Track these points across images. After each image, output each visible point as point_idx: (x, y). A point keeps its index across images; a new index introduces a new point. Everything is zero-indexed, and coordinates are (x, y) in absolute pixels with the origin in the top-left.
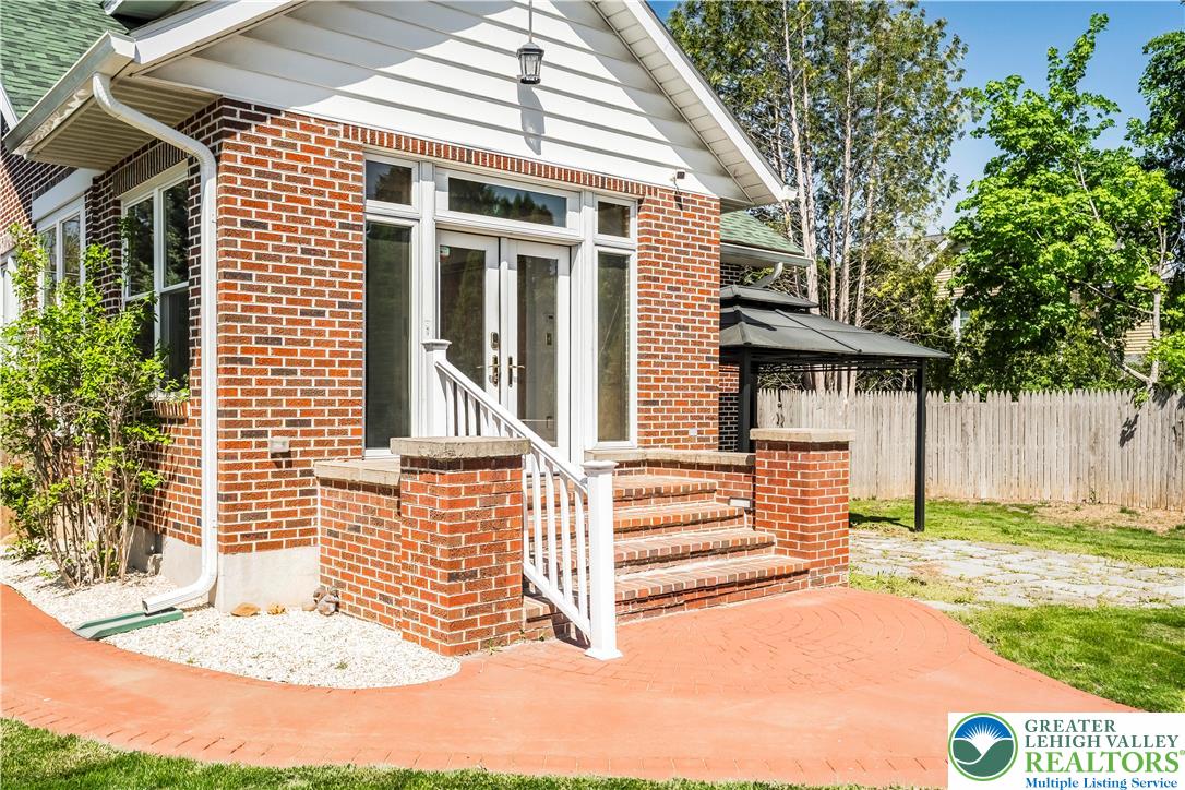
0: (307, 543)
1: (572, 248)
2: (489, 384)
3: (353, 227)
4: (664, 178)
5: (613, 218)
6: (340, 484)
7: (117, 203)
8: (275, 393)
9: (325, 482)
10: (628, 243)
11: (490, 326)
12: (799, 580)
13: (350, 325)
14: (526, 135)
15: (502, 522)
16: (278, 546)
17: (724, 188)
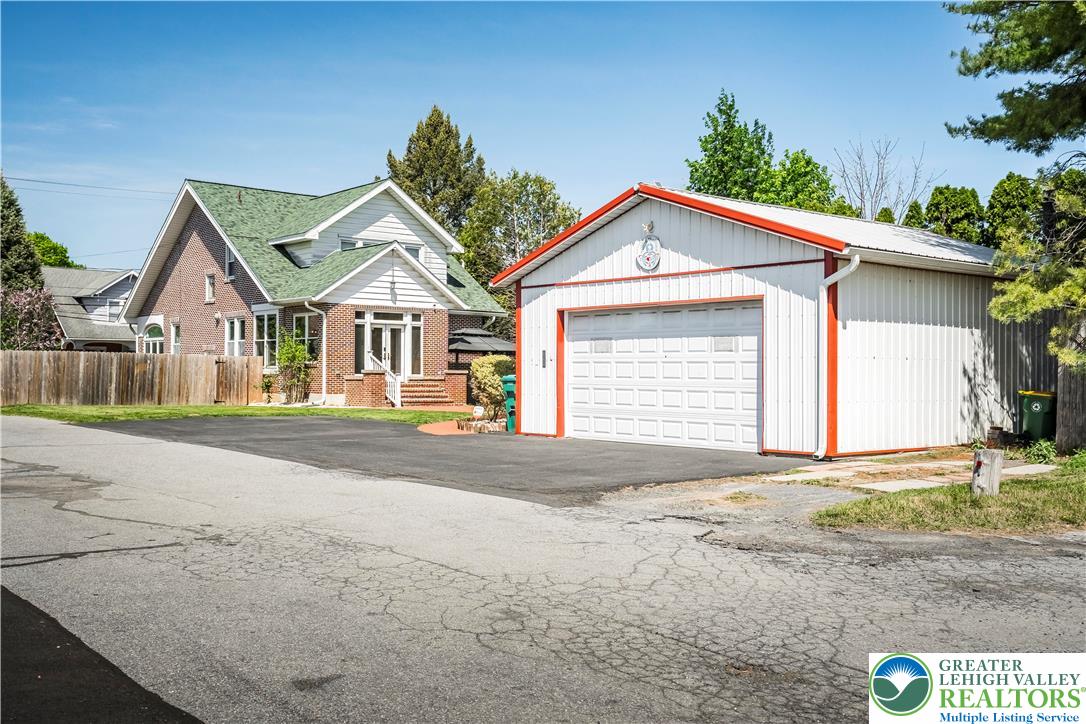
0: (343, 393)
1: (405, 326)
2: (383, 360)
3: (352, 326)
4: (430, 306)
5: (416, 317)
6: (350, 380)
7: (293, 315)
8: (337, 362)
9: (347, 380)
10: (420, 324)
11: (383, 346)
14: (392, 300)
15: (381, 385)
16: (338, 393)
17: (450, 306)
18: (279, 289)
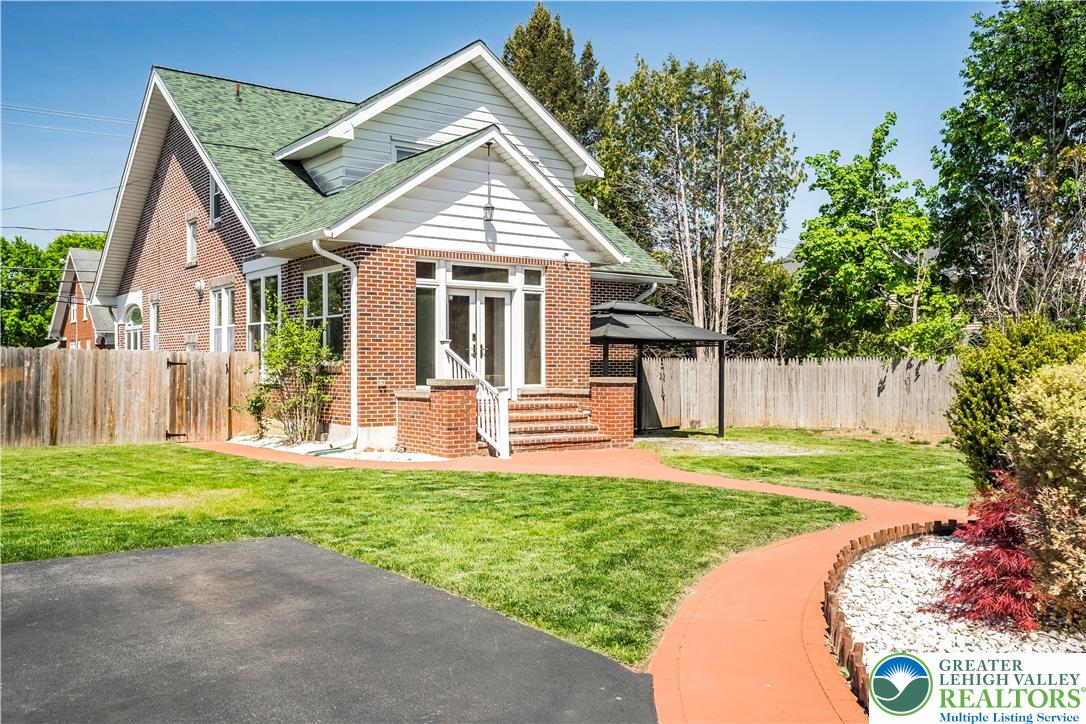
0: (392, 424)
1: (512, 292)
2: (471, 358)
3: (410, 291)
4: (558, 256)
5: (532, 276)
6: (406, 399)
7: (302, 274)
8: (380, 362)
9: (400, 399)
10: (541, 288)
11: (472, 331)
12: (606, 444)
13: (409, 325)
14: (487, 243)
15: (468, 410)
16: (381, 425)
17: (594, 258)
18: (279, 227)
